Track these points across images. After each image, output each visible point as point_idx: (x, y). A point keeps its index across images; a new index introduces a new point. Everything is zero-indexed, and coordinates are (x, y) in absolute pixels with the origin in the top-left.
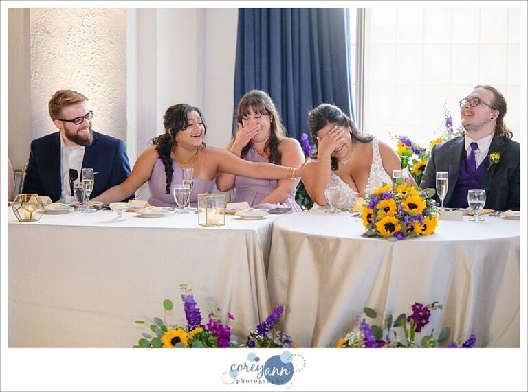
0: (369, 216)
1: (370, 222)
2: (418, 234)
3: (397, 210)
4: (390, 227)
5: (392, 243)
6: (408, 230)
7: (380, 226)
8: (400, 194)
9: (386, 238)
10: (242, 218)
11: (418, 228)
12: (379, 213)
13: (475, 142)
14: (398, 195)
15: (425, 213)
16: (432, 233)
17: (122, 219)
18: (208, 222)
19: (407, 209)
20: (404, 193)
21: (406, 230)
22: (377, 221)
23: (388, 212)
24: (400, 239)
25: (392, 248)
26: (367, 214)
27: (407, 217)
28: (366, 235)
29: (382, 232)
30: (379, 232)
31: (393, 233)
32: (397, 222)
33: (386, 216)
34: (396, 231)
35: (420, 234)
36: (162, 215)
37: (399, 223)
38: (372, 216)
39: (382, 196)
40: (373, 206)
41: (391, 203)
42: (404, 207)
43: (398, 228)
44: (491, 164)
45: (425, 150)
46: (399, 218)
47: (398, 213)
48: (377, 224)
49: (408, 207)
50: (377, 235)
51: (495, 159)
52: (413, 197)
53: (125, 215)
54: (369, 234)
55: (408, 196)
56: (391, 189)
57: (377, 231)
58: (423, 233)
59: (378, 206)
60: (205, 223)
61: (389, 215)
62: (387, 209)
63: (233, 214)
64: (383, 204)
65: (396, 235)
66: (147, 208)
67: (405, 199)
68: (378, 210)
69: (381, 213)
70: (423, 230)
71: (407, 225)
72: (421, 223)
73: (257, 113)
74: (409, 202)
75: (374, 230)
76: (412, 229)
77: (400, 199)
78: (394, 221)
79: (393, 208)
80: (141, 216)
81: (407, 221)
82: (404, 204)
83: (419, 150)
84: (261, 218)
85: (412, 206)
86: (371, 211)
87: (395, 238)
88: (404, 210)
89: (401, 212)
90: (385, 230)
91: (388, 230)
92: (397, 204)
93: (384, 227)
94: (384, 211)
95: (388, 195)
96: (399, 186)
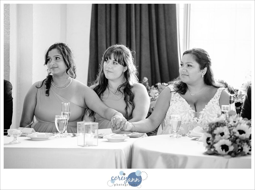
0: (208, 139)
1: (209, 144)
2: (246, 153)
3: (230, 135)
4: (225, 147)
5: (227, 160)
6: (239, 150)
7: (218, 147)
8: (231, 123)
9: (223, 155)
10: (109, 141)
11: (246, 149)
12: (216, 137)
17: (17, 141)
18: (85, 144)
19: (237, 134)
20: (235, 122)
21: (237, 150)
22: (215, 143)
23: (224, 136)
24: (233, 157)
25: (227, 163)
26: (206, 138)
27: (238, 140)
28: (207, 153)
29: (219, 151)
31: (227, 152)
33: (222, 139)
34: (230, 150)
35: (248, 154)
36: (47, 139)
37: (232, 145)
38: (210, 139)
39: (218, 125)
40: (211, 132)
41: (225, 130)
42: (235, 133)
43: (231, 148)
45: (238, 90)
46: (232, 141)
47: (231, 137)
48: (215, 145)
50: (215, 153)
52: (242, 125)
53: (19, 139)
54: (209, 152)
55: (237, 124)
56: (225, 119)
57: (215, 150)
59: (215, 132)
60: (83, 144)
61: (225, 138)
62: (222, 134)
63: (102, 138)
64: (219, 130)
65: (230, 154)
66: (33, 133)
67: (236, 127)
68: (215, 135)
69: (218, 137)
71: (238, 146)
73: (116, 60)
74: (239, 129)
75: (212, 150)
76: (242, 149)
77: (232, 126)
78: (228, 143)
79: (227, 133)
80: (31, 140)
81: (238, 143)
82: (235, 130)
83: (233, 90)
84: (123, 140)
85: (241, 132)
86: (210, 136)
87: (229, 156)
88: (235, 135)
89: (233, 136)
90: (221, 150)
91: (224, 150)
92: (230, 131)
93: (221, 147)
94: (220, 136)
95: (222, 124)
96: (231, 117)
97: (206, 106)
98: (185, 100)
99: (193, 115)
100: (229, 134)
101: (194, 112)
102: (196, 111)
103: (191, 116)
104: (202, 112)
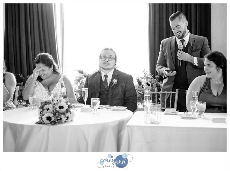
2: (64, 122)
4: (49, 118)
5: (48, 127)
7: (44, 118)
8: (55, 102)
9: (46, 124)
11: (64, 119)
12: (44, 111)
13: (106, 74)
14: (54, 102)
15: (67, 111)
16: (72, 121)
20: (57, 101)
21: (57, 120)
22: (43, 115)
23: (48, 111)
24: (53, 125)
25: (49, 129)
27: (57, 113)
28: (38, 123)
29: (44, 121)
30: (43, 121)
32: (52, 116)
33: (47, 113)
34: (52, 121)
35: (65, 121)
37: (53, 116)
38: (42, 113)
39: (46, 103)
40: (42, 108)
41: (50, 106)
42: (57, 108)
43: (53, 119)
44: (113, 84)
46: (53, 114)
47: (53, 111)
49: (58, 108)
50: (42, 123)
51: (115, 82)
52: (62, 103)
55: (59, 102)
56: (51, 99)
58: (67, 121)
61: (49, 113)
62: (48, 109)
64: (46, 107)
65: (51, 123)
67: (57, 104)
68: (44, 109)
70: (66, 119)
71: (57, 117)
72: (65, 116)
75: (41, 120)
76: (61, 119)
77: (55, 104)
78: (51, 115)
79: (51, 109)
82: (57, 106)
85: (61, 107)
86: (41, 110)
87: (50, 125)
88: (56, 109)
89: (55, 111)
90: (46, 120)
91: (48, 120)
92: (53, 107)
93: (46, 119)
94: (46, 111)
95: (48, 102)
96: (55, 98)
97: (55, 87)
98: (41, 85)
99: (47, 94)
100: (52, 109)
101: (48, 93)
102: (49, 91)
103: (46, 95)
104: (52, 92)
